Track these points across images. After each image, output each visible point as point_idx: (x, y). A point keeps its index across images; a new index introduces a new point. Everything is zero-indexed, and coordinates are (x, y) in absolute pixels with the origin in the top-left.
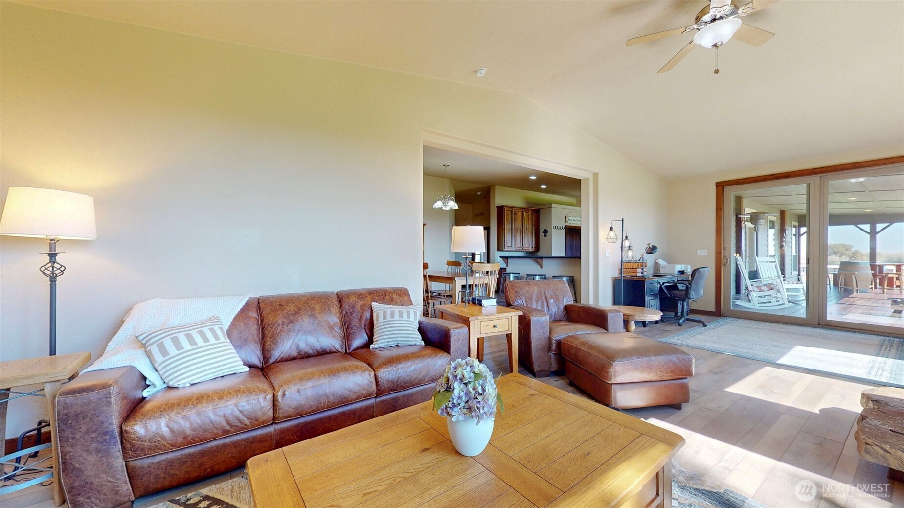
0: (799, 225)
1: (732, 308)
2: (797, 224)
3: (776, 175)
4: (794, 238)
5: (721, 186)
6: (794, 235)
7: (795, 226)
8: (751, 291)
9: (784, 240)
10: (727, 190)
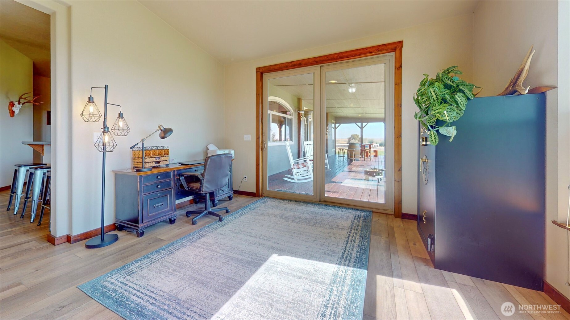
0: (335, 123)
1: (268, 189)
2: (333, 121)
3: (293, 63)
4: (333, 129)
5: (261, 72)
6: (333, 128)
7: (333, 123)
8: (293, 169)
9: (327, 130)
10: (266, 76)
